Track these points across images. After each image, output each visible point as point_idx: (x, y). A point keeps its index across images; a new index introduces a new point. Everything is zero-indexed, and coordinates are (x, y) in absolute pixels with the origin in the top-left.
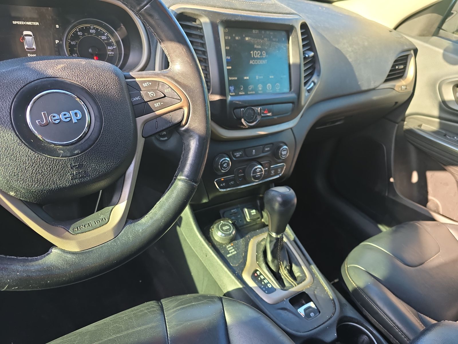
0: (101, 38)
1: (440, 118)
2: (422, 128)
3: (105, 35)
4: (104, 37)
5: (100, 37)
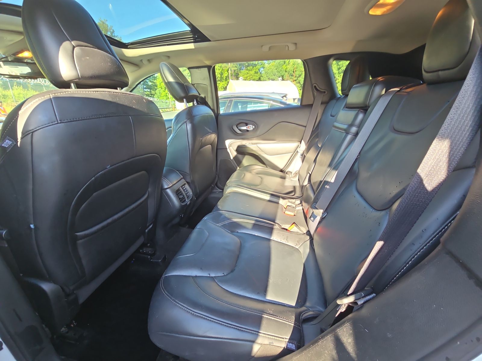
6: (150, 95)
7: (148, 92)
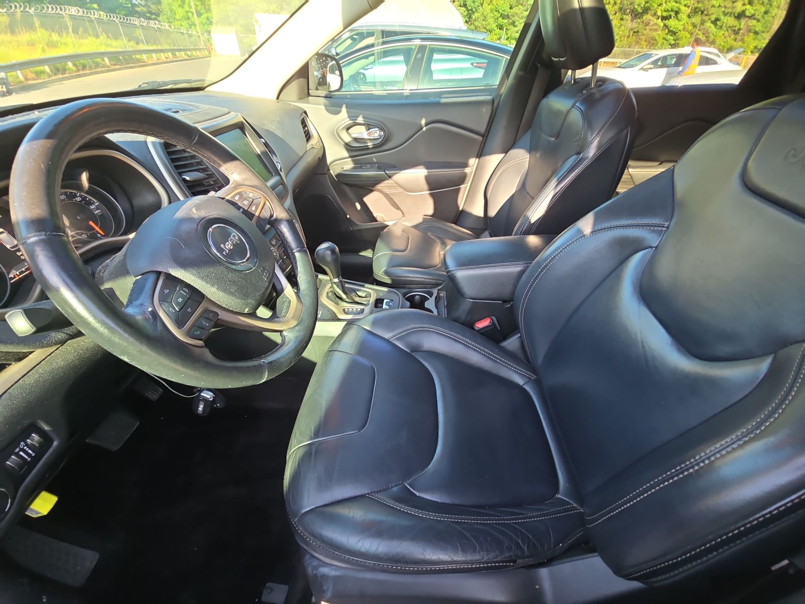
0: (76, 201)
1: (351, 157)
2: (345, 169)
3: (78, 195)
4: (78, 198)
5: (74, 200)
6: (148, 15)
7: (142, 8)
